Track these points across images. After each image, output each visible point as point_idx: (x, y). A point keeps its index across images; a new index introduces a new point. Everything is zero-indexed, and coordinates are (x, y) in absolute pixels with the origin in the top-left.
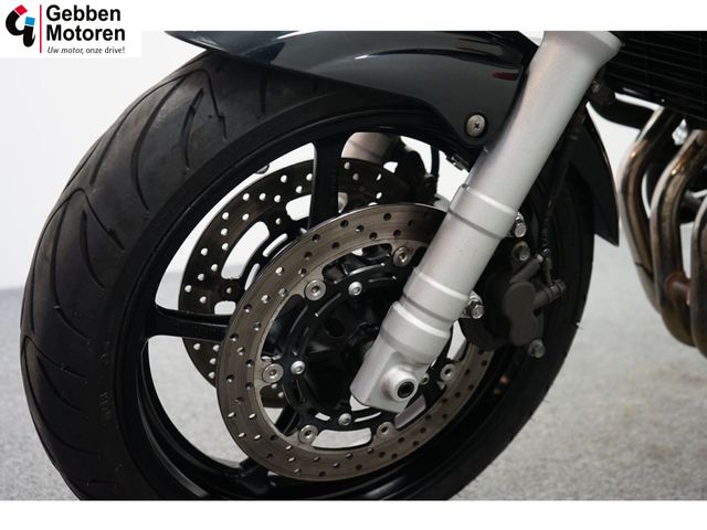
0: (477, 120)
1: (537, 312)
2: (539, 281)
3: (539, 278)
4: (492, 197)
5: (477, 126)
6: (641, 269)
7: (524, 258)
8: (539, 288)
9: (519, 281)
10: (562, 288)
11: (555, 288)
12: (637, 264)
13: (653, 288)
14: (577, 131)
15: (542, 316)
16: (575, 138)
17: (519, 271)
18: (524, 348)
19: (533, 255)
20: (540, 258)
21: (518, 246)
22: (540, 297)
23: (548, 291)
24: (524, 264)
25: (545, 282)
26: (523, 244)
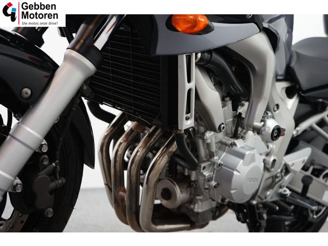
0: (27, 91)
1: (51, 193)
2: (52, 177)
3: (53, 175)
4: (31, 129)
5: (27, 93)
6: (107, 187)
7: (46, 163)
8: (52, 181)
9: (42, 175)
10: (64, 181)
11: (61, 181)
12: (105, 184)
13: (111, 196)
14: (75, 106)
15: (53, 196)
16: (74, 109)
17: (43, 169)
18: (43, 211)
19: (51, 162)
20: (54, 164)
21: (43, 157)
22: (52, 185)
23: (57, 182)
24: (45, 167)
25: (56, 178)
26: (46, 156)
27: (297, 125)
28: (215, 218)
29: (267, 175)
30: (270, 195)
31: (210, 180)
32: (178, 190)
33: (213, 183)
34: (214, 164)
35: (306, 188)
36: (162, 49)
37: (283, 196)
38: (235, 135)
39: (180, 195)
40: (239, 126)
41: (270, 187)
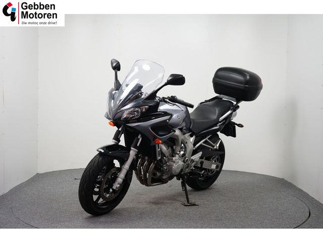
27: (194, 147)
28: (170, 180)
29: (185, 164)
30: (187, 170)
31: (166, 169)
32: (158, 173)
33: (168, 170)
34: (167, 165)
35: (202, 165)
36: (152, 144)
37: (192, 170)
38: (173, 156)
39: (158, 174)
40: (173, 153)
41: (187, 168)
